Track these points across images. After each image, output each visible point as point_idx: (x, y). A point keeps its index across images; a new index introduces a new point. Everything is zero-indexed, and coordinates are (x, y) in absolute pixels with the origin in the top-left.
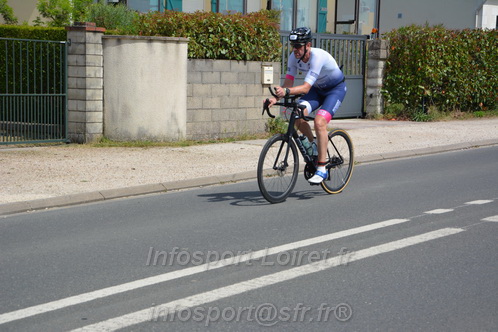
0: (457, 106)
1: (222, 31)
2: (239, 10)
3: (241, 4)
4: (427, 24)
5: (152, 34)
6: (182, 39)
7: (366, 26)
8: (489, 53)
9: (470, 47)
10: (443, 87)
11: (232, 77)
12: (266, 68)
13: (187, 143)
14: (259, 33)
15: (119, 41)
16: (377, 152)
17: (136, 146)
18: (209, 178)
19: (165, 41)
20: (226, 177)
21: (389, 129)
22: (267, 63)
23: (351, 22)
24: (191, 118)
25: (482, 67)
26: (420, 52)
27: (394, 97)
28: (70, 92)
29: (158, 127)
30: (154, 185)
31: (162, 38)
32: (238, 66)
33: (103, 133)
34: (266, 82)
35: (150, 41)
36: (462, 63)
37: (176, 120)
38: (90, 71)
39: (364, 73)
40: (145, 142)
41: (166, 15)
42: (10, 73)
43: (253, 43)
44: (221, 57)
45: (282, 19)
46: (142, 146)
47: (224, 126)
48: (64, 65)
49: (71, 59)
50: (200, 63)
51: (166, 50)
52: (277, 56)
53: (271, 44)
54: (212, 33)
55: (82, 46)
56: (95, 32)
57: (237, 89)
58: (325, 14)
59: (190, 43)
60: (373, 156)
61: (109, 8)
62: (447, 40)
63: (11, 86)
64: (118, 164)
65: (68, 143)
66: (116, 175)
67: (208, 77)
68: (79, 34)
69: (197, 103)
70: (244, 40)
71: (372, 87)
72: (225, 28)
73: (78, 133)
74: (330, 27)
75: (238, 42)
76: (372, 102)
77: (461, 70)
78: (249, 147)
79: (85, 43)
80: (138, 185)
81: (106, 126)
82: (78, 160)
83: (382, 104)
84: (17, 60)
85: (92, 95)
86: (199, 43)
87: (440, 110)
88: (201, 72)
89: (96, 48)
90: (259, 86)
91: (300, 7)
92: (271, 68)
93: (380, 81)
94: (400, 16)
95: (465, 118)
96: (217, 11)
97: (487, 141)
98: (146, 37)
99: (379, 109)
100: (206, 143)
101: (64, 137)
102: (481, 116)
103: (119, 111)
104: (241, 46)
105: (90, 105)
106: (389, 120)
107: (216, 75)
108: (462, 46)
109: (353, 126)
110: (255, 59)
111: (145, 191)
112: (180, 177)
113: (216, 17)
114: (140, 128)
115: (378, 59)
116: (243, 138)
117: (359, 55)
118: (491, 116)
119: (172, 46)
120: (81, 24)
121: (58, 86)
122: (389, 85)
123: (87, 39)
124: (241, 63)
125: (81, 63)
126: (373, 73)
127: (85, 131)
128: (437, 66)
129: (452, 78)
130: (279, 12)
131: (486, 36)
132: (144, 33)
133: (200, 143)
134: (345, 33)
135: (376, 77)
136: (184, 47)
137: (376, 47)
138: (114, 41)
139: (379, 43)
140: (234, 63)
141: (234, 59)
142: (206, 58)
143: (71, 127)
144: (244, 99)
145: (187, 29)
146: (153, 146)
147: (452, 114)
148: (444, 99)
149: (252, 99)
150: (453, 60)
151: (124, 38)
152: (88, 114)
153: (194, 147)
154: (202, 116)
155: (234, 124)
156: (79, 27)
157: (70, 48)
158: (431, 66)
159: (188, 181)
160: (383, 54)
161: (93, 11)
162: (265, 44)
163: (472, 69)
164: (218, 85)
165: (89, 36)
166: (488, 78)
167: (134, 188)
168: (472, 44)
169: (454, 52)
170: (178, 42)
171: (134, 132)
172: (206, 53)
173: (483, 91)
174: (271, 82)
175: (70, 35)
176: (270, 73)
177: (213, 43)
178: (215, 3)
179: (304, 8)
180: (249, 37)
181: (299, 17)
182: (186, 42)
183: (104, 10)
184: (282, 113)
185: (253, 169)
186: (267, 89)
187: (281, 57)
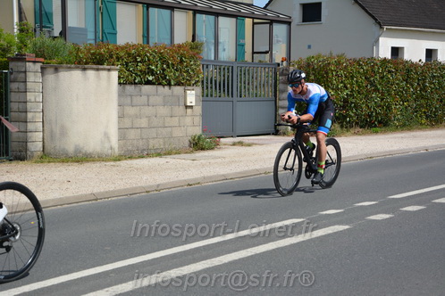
0: (357, 123)
1: (149, 60)
2: (167, 42)
3: (169, 37)
4: (331, 54)
5: (87, 63)
6: (113, 67)
7: (279, 54)
8: (382, 78)
9: (365, 74)
10: (344, 107)
11: (159, 100)
12: (188, 92)
13: (118, 159)
14: (181, 61)
15: (56, 70)
17: (73, 161)
18: (136, 188)
19: (98, 70)
20: (150, 187)
22: (189, 88)
23: (267, 52)
24: (122, 137)
25: (377, 90)
26: (323, 77)
28: (12, 115)
29: (92, 144)
30: (86, 195)
31: (95, 66)
32: (164, 90)
33: (43, 151)
34: (188, 104)
35: (85, 69)
36: (359, 87)
37: (108, 138)
38: (30, 96)
39: (275, 96)
40: (81, 158)
41: (98, 47)
43: (177, 70)
44: (149, 83)
45: (206, 50)
46: (78, 162)
47: (152, 143)
48: (6, 91)
49: (13, 86)
50: (130, 88)
51: (99, 78)
52: (198, 81)
53: (193, 71)
54: (140, 62)
55: (23, 75)
56: (34, 62)
57: (163, 111)
58: (243, 45)
59: (120, 71)
62: (346, 67)
64: (55, 178)
65: (11, 160)
66: (53, 187)
67: (137, 100)
68: (20, 64)
69: (127, 123)
70: (168, 67)
71: (282, 108)
72: (151, 58)
73: (20, 151)
74: (248, 57)
75: (164, 70)
77: (359, 92)
78: (174, 160)
79: (25, 72)
80: (72, 195)
81: (46, 145)
82: (19, 175)
85: (33, 117)
86: (129, 70)
87: (342, 127)
88: (131, 96)
89: (36, 76)
90: (182, 108)
91: (221, 40)
92: (193, 92)
94: (309, 47)
95: (363, 134)
96: (148, 43)
97: (381, 153)
98: (80, 66)
100: (136, 158)
101: (7, 155)
102: (377, 132)
103: (57, 131)
104: (165, 73)
105: (30, 127)
107: (144, 98)
108: (359, 72)
109: (267, 142)
110: (178, 84)
111: (78, 200)
112: (110, 187)
113: (143, 48)
114: (76, 146)
116: (169, 153)
117: (271, 81)
118: (385, 132)
119: (104, 74)
120: (22, 55)
123: (28, 69)
124: (167, 88)
125: (22, 89)
126: (282, 96)
127: (26, 150)
128: (338, 89)
129: (351, 100)
130: (202, 44)
131: (379, 64)
132: (79, 63)
133: (130, 158)
134: (260, 61)
136: (115, 74)
137: (285, 73)
138: (52, 70)
139: (288, 70)
140: (160, 88)
141: (160, 84)
142: (135, 84)
143: (13, 146)
144: (169, 119)
145: (118, 59)
146: (88, 161)
147: (352, 131)
148: (345, 117)
149: (177, 119)
150: (352, 84)
151: (62, 67)
152: (29, 134)
153: (125, 161)
154: (132, 134)
155: (161, 141)
156: (20, 58)
157: (12, 76)
158: (333, 89)
159: (118, 191)
161: (35, 45)
162: (187, 71)
163: (368, 92)
164: (146, 107)
165: (29, 65)
166: (382, 100)
167: (67, 198)
168: (367, 70)
169: (352, 77)
170: (109, 70)
171: (71, 149)
172: (135, 79)
173: (378, 111)
174: (193, 104)
175: (12, 65)
176: (192, 96)
177: (141, 71)
178: (146, 36)
179: (225, 40)
180: (173, 65)
181: (220, 47)
182: (117, 69)
183: (43, 43)
184: (203, 131)
185: (176, 179)
186: (189, 110)
187: (203, 82)
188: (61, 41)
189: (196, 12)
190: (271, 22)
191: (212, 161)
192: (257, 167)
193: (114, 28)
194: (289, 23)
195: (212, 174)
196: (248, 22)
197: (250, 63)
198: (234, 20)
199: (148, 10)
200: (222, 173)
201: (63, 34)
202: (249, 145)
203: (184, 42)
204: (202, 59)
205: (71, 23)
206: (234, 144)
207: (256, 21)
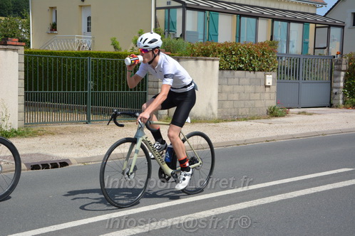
1: (240, 53)
2: (253, 41)
3: (254, 37)
5: (198, 55)
6: (216, 58)
7: (334, 49)
11: (247, 81)
12: (267, 76)
13: (218, 121)
14: (263, 54)
16: (338, 128)
18: (230, 142)
19: (205, 60)
20: (240, 141)
21: (347, 114)
22: (268, 73)
23: (325, 48)
24: (220, 106)
27: (351, 94)
28: (149, 90)
29: (200, 111)
30: (196, 145)
31: (203, 58)
32: (250, 74)
34: (267, 84)
35: (197, 60)
37: (211, 107)
39: (331, 79)
41: (207, 44)
42: (116, 79)
43: (260, 60)
44: (240, 69)
45: (280, 46)
47: (241, 111)
50: (227, 73)
51: (206, 65)
52: (274, 68)
53: (271, 61)
54: (234, 55)
57: (249, 89)
58: (307, 43)
59: (220, 61)
60: (335, 130)
61: (174, 41)
63: (116, 87)
67: (231, 81)
69: (224, 96)
70: (254, 59)
71: (336, 88)
72: (242, 52)
74: (311, 51)
75: (250, 60)
76: (336, 97)
78: (256, 124)
83: (343, 99)
84: (120, 72)
86: (226, 61)
88: (227, 78)
90: (263, 87)
91: (291, 39)
92: (271, 76)
93: (342, 84)
96: (239, 41)
98: (194, 58)
99: (341, 102)
100: (229, 121)
104: (252, 62)
106: (348, 108)
107: (236, 80)
109: (323, 112)
110: (261, 70)
113: (237, 45)
115: (340, 70)
116: (253, 118)
117: (328, 68)
119: (210, 63)
121: (142, 87)
122: (348, 87)
124: (252, 73)
126: (337, 79)
130: (278, 42)
132: (193, 55)
133: (226, 121)
134: (320, 54)
135: (339, 82)
136: (217, 63)
137: (339, 63)
139: (341, 61)
140: (248, 73)
141: (247, 70)
142: (231, 70)
144: (253, 94)
145: (219, 53)
146: (197, 122)
149: (258, 95)
151: (182, 58)
153: (222, 123)
154: (227, 105)
155: (247, 110)
160: (344, 67)
162: (267, 61)
164: (238, 86)
170: (213, 60)
172: (230, 66)
174: (271, 84)
176: (270, 79)
177: (235, 61)
178: (238, 37)
179: (294, 40)
180: (257, 57)
181: (291, 45)
182: (218, 60)
183: (170, 42)
184: (277, 103)
185: (258, 137)
186: (267, 89)
187: (278, 69)
188: (181, 40)
189: (274, 20)
190: (329, 26)
191: (284, 125)
192: (317, 130)
193: (216, 31)
194: (343, 27)
195: (284, 134)
196: (312, 26)
197: (311, 56)
198: (302, 25)
199: (240, 18)
200: (291, 133)
201: (183, 35)
202: (311, 114)
203: (265, 40)
204: (277, 53)
205: (188, 28)
206: (299, 113)
207: (317, 25)
